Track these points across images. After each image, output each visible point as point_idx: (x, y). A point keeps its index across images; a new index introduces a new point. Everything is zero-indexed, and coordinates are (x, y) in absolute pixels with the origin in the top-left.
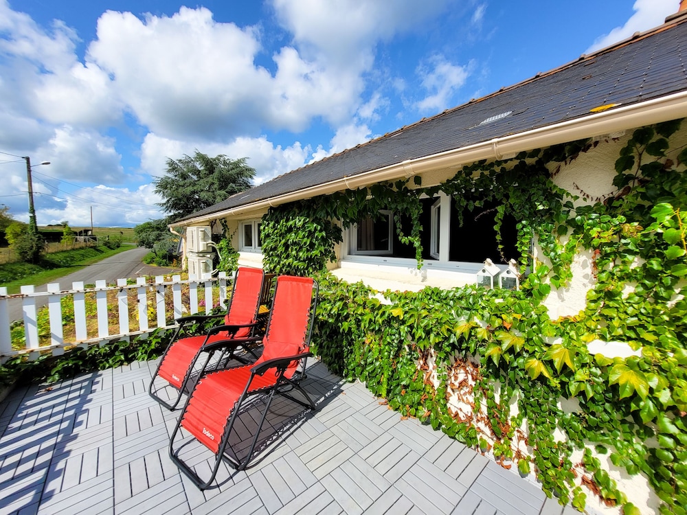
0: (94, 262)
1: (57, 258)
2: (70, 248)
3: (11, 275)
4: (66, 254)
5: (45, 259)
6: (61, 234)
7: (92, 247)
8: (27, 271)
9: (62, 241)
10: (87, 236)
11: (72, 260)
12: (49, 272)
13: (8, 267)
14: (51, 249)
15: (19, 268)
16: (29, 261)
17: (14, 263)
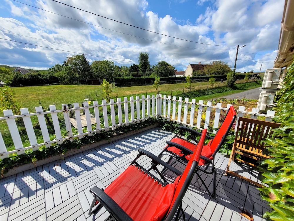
0: (252, 89)
1: (239, 86)
2: (246, 82)
3: (223, 91)
4: (243, 84)
5: (235, 86)
6: (245, 76)
7: (255, 82)
8: (227, 90)
9: (244, 79)
10: (256, 76)
11: (244, 87)
12: (234, 91)
13: (223, 88)
14: (238, 82)
15: (225, 88)
16: (229, 86)
17: (224, 87)
